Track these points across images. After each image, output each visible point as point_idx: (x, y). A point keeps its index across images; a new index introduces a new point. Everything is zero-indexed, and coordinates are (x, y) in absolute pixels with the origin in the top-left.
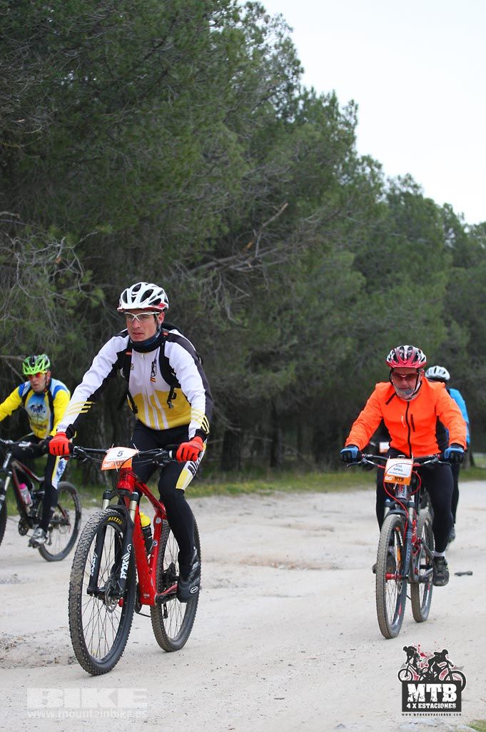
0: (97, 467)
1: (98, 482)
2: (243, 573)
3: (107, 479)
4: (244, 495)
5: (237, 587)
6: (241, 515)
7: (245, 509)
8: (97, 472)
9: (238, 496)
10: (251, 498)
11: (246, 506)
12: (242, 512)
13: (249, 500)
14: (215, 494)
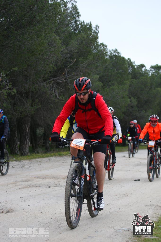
0: (15, 148)
1: (15, 153)
2: (64, 182)
3: (18, 152)
4: (64, 156)
5: (62, 186)
6: (63, 163)
7: (64, 160)
8: (15, 150)
9: (62, 157)
10: (66, 157)
11: (65, 159)
12: (63, 161)
13: (65, 157)
14: (54, 156)
